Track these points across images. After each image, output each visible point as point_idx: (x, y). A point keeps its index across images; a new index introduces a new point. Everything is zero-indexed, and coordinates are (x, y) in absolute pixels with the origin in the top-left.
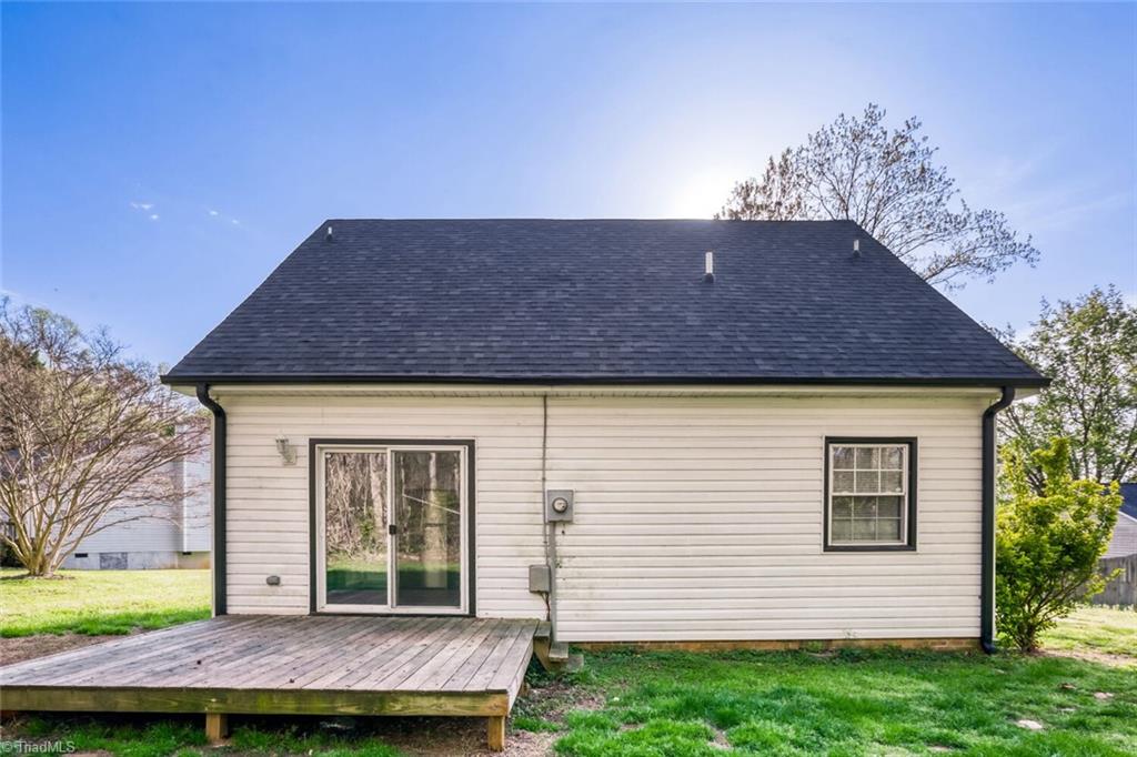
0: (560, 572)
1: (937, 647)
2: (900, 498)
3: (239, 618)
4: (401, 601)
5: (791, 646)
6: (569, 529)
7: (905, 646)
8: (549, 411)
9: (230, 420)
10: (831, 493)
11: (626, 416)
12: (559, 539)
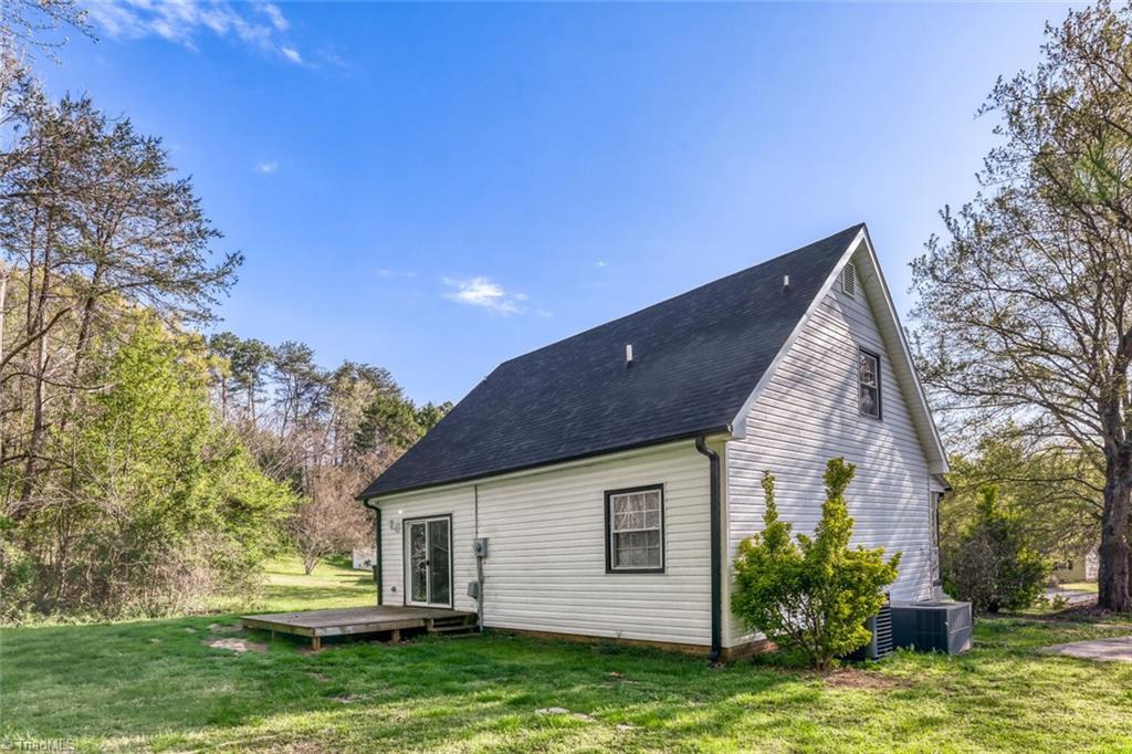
0: (485, 585)
1: (688, 651)
2: (657, 531)
3: (385, 606)
4: (433, 601)
5: (593, 640)
6: (487, 561)
7: (664, 648)
8: (479, 493)
9: (382, 512)
10: (613, 531)
11: (512, 491)
12: (484, 567)
